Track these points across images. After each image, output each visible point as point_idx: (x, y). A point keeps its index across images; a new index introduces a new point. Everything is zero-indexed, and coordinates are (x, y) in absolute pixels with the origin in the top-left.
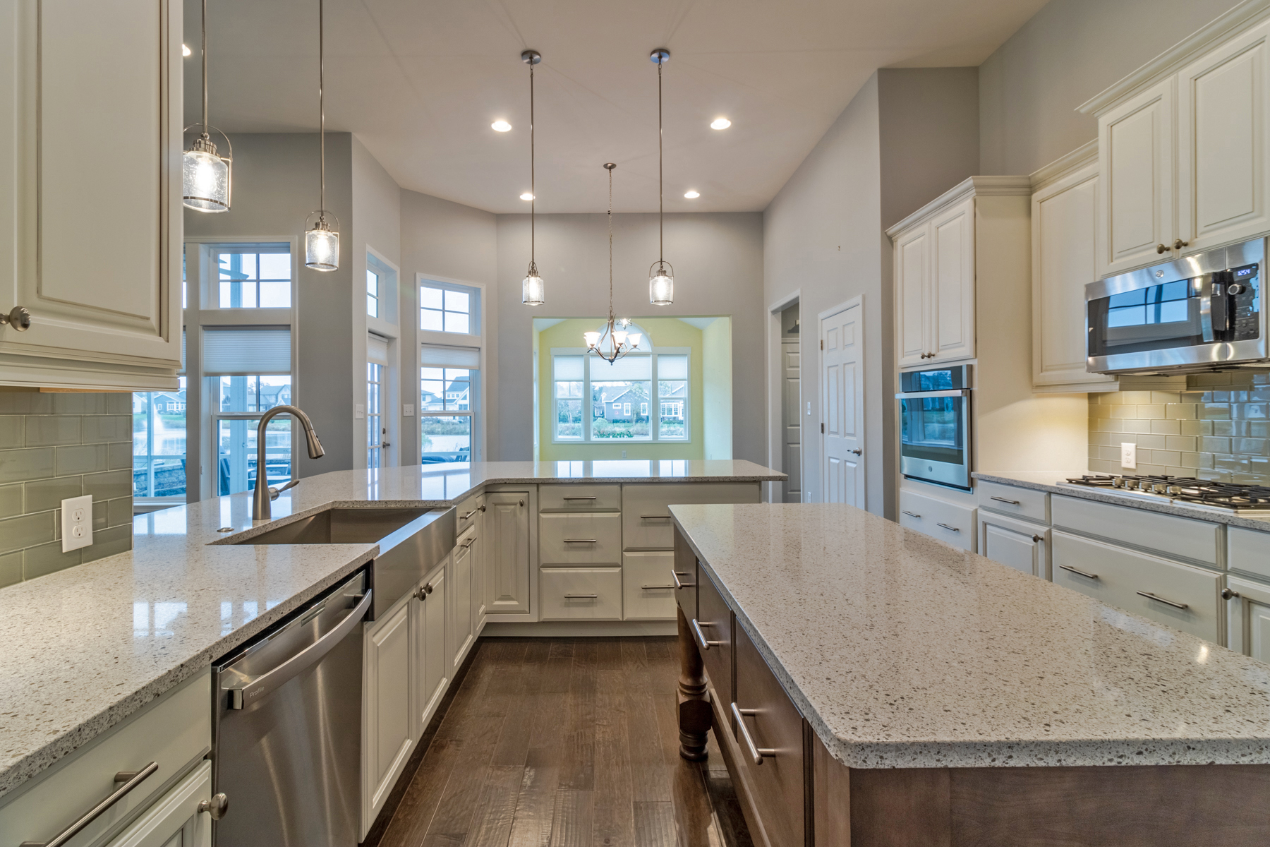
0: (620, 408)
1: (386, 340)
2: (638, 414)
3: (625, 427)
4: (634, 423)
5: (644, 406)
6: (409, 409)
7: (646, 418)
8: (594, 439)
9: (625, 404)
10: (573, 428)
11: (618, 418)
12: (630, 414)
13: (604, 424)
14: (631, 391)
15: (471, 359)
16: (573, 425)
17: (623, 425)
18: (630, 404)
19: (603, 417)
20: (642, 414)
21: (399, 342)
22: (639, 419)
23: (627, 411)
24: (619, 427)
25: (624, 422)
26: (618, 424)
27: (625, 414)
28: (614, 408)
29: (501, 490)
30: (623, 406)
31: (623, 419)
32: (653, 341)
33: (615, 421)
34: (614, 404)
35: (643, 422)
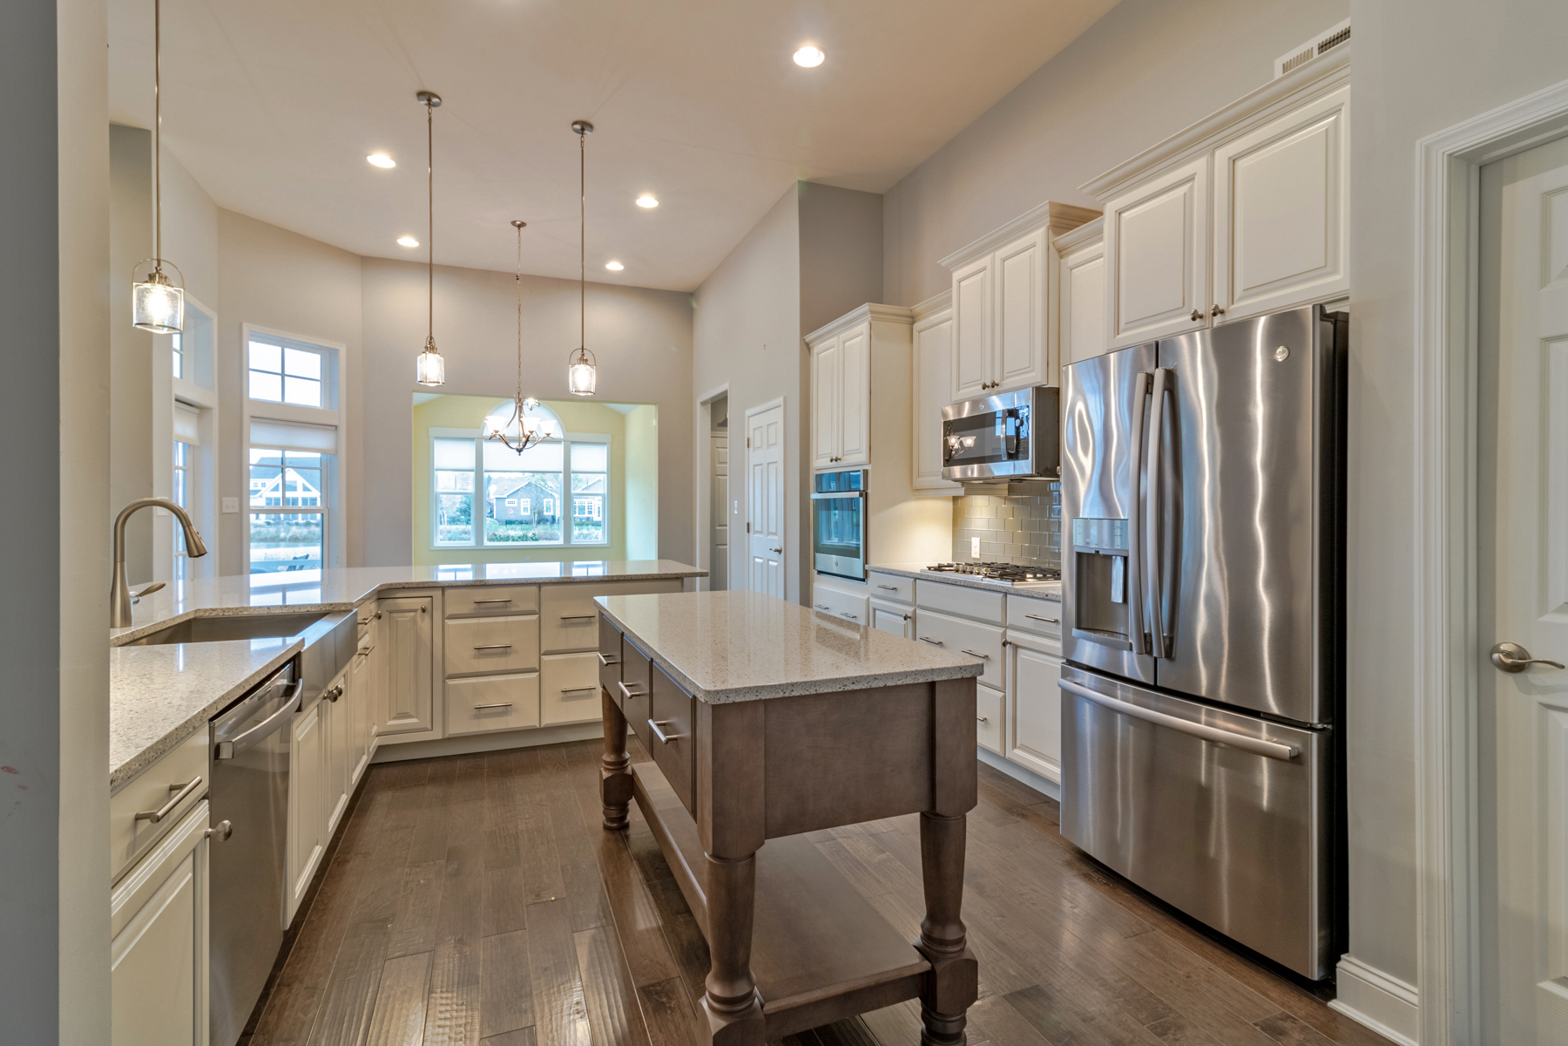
0: (516, 505)
1: (197, 411)
2: (540, 513)
3: (522, 530)
4: (534, 525)
5: (548, 502)
6: (231, 504)
7: (550, 519)
8: (487, 543)
9: (522, 500)
10: (449, 532)
11: (513, 518)
12: (529, 513)
13: (494, 526)
14: (529, 484)
15: (323, 440)
16: (449, 527)
17: (519, 527)
18: (529, 500)
19: (492, 517)
20: (545, 513)
21: (215, 415)
22: (542, 520)
23: (526, 509)
24: (515, 529)
25: (521, 523)
26: (513, 526)
27: (523, 513)
28: (507, 505)
29: (398, 595)
30: (519, 503)
31: (519, 519)
32: (566, 428)
33: (509, 522)
34: (507, 500)
35: (549, 523)
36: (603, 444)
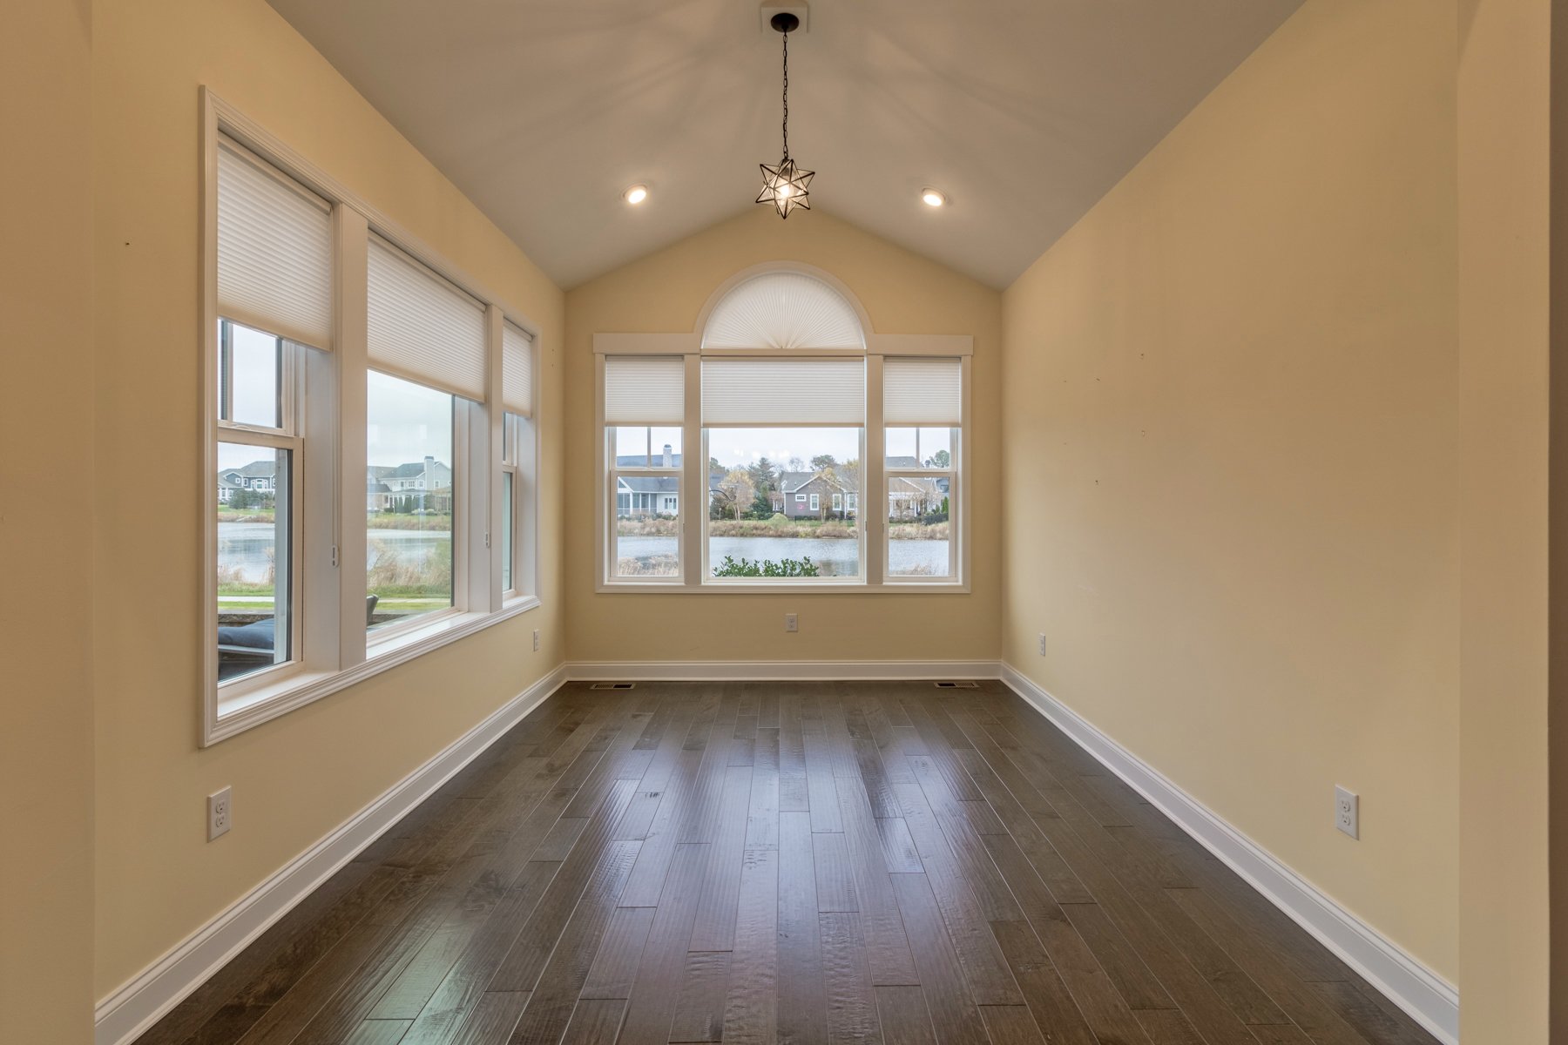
0: (805, 500)
2: (829, 509)
3: (811, 526)
4: (823, 521)
5: (837, 498)
7: (839, 514)
9: (811, 495)
10: (741, 527)
11: (802, 513)
12: (817, 509)
13: (783, 521)
14: (819, 478)
16: (741, 522)
17: (808, 523)
18: (818, 495)
19: (782, 512)
20: (834, 509)
22: (831, 516)
23: (814, 505)
24: (804, 526)
25: (810, 518)
26: (802, 522)
27: (811, 509)
28: (797, 500)
30: (808, 498)
31: (808, 515)
32: (870, 323)
33: (798, 518)
34: (797, 495)
35: (837, 519)
36: (958, 358)
